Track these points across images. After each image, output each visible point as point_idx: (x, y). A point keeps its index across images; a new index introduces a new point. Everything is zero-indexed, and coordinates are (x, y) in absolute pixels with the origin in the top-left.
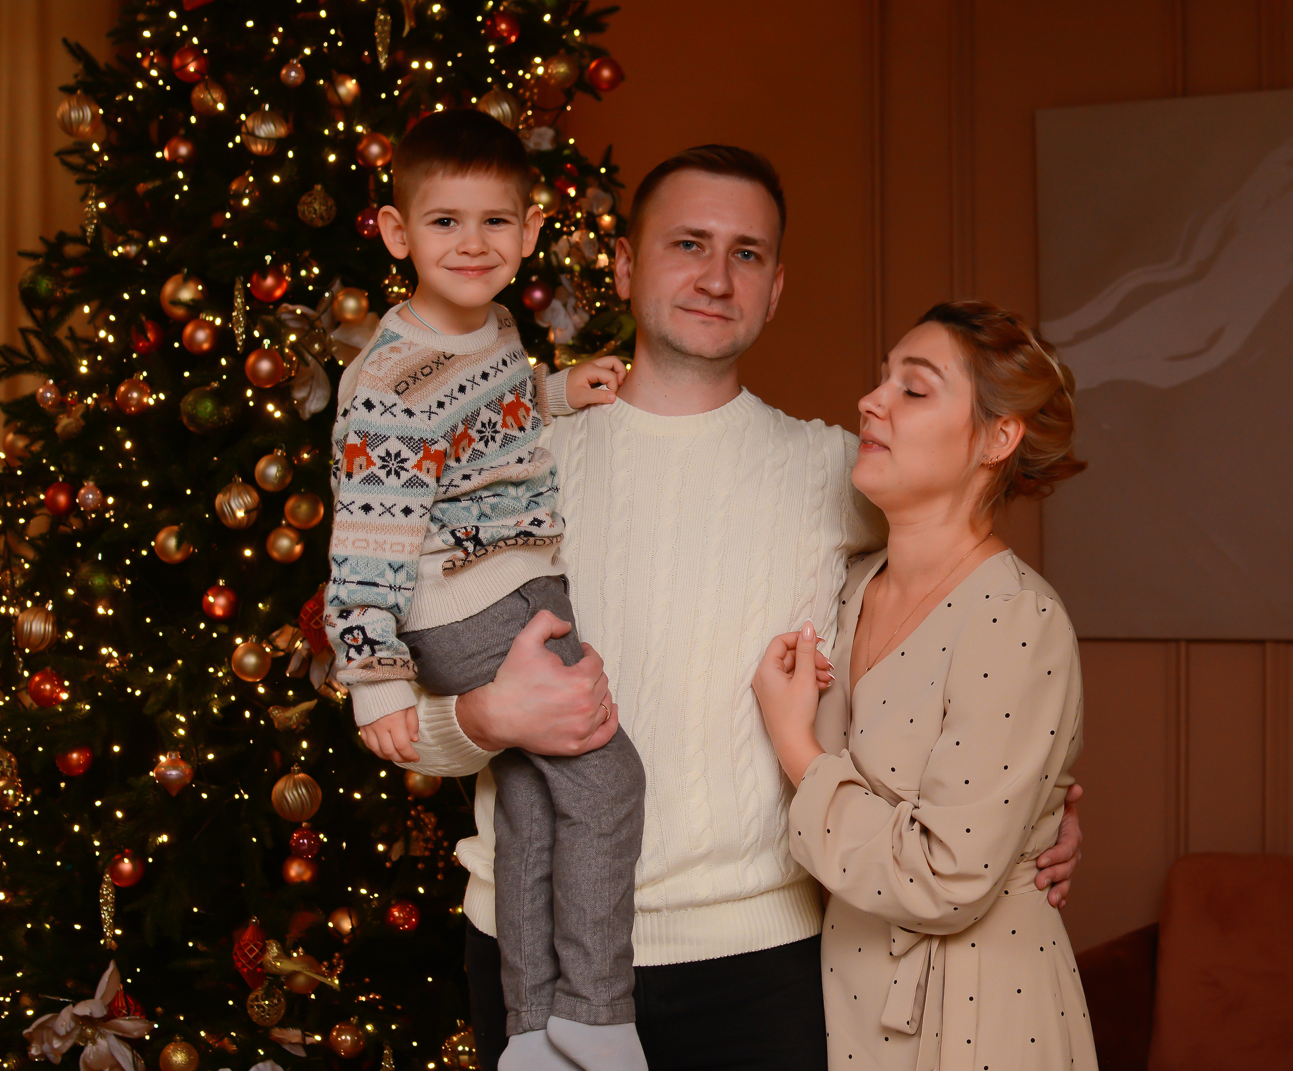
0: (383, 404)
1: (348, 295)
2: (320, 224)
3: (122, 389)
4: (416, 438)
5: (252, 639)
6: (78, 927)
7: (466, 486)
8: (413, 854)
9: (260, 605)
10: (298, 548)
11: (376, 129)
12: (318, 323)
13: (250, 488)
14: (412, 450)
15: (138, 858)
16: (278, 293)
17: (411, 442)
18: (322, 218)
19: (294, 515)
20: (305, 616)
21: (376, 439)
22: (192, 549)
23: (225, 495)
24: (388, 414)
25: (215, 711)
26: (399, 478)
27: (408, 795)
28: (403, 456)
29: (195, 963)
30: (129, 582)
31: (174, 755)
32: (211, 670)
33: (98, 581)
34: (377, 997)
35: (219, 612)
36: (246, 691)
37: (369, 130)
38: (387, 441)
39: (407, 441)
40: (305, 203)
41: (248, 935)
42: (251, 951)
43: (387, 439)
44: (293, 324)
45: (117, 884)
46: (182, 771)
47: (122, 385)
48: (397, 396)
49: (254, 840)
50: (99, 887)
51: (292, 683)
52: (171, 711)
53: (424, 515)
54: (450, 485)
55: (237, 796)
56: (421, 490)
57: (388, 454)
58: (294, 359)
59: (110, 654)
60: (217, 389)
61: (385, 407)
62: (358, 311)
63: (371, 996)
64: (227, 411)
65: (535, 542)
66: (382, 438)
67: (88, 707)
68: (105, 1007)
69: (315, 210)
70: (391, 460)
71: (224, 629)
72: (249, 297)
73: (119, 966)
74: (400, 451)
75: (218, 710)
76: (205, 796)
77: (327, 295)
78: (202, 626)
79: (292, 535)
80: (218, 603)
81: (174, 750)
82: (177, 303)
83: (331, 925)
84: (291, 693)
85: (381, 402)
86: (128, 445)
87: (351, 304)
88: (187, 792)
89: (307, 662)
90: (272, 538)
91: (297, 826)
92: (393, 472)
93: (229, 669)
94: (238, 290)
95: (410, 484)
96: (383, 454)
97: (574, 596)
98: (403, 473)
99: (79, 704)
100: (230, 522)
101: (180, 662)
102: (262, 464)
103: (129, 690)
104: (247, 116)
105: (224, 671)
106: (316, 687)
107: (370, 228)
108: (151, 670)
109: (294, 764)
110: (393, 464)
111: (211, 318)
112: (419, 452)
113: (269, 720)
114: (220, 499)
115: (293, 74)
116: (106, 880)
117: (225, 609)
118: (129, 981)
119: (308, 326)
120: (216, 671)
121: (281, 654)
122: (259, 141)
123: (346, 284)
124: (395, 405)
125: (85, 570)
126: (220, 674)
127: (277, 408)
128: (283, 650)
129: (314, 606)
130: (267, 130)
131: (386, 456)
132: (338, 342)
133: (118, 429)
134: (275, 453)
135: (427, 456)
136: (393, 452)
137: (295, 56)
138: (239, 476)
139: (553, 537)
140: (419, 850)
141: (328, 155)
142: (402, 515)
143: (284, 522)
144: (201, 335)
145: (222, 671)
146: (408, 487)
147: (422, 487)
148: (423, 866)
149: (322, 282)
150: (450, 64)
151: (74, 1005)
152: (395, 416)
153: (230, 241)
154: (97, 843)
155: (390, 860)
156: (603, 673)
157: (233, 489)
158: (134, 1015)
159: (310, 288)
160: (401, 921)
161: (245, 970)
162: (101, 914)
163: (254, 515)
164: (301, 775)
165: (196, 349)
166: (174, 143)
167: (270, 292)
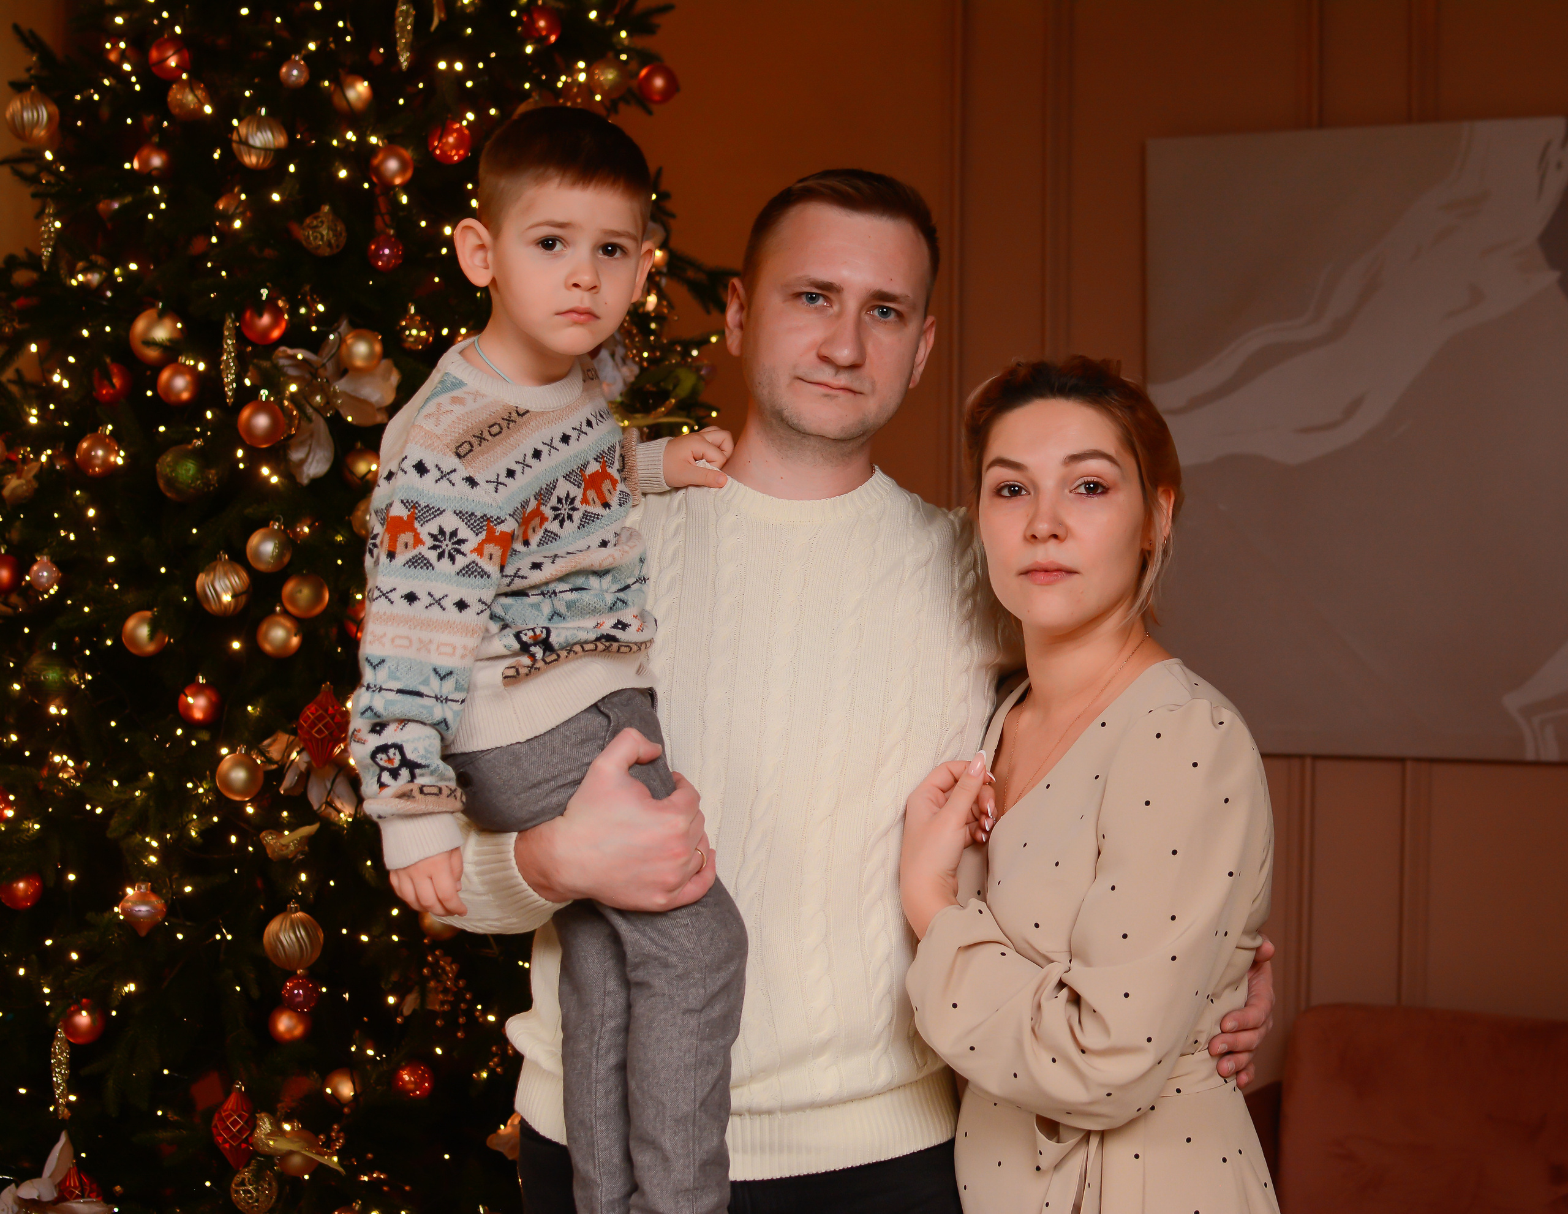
0: (439, 469)
1: (359, 338)
2: (327, 252)
3: (85, 445)
4: (479, 514)
5: (241, 750)
6: (22, 1091)
7: (536, 577)
8: (429, 1007)
9: (250, 708)
10: (295, 641)
11: (392, 141)
12: (321, 371)
13: (239, 567)
14: (472, 529)
15: (99, 1010)
16: (276, 334)
17: (471, 519)
18: (329, 244)
19: (293, 600)
20: (305, 722)
21: (427, 511)
22: (167, 640)
23: (208, 575)
24: (444, 482)
25: (193, 834)
26: (454, 563)
27: (424, 937)
28: (461, 535)
29: (164, 1135)
30: (89, 677)
31: (143, 887)
32: (190, 785)
33: (52, 675)
34: (382, 1177)
35: (198, 715)
36: (232, 812)
37: (386, 141)
38: (441, 516)
39: (466, 518)
40: (309, 227)
41: (231, 1103)
42: (234, 1123)
43: (441, 513)
44: (292, 372)
45: (71, 1040)
46: (154, 908)
47: (84, 442)
48: (457, 460)
49: (238, 989)
50: (50, 1044)
51: (288, 802)
52: (140, 834)
53: (482, 612)
54: (516, 575)
55: (218, 938)
56: (479, 581)
57: (442, 531)
58: (295, 413)
59: (65, 764)
60: (201, 448)
61: (442, 472)
62: (371, 355)
63: (375, 1175)
64: (212, 474)
65: (619, 649)
66: (436, 511)
67: (37, 826)
68: (56, 1186)
69: (322, 236)
70: (445, 540)
71: (205, 736)
72: (241, 337)
73: (71, 1139)
74: (457, 529)
75: (197, 833)
76: (180, 936)
77: (332, 337)
78: (179, 732)
79: (288, 624)
80: (197, 704)
81: (144, 881)
82: (151, 343)
83: (329, 1091)
84: (285, 814)
85: (437, 466)
86: (91, 513)
87: (361, 349)
88: (159, 932)
89: (304, 777)
90: (264, 627)
91: (290, 975)
92: (446, 555)
93: (212, 785)
94: (229, 329)
95: (467, 572)
96: (435, 532)
97: (664, 713)
98: (458, 557)
99: (26, 822)
100: (214, 607)
101: (151, 775)
102: (255, 539)
103: (88, 807)
104: (240, 121)
105: (205, 786)
106: (316, 807)
107: (385, 259)
108: (115, 783)
109: (291, 900)
110: (447, 545)
111: (192, 363)
112: (481, 532)
113: (260, 847)
114: (202, 580)
115: (295, 73)
116: (59, 1036)
117: (206, 711)
118: (83, 1155)
119: (309, 373)
120: (196, 787)
121: (274, 767)
122: (253, 151)
123: (354, 325)
124: (455, 470)
125: (36, 662)
126: (201, 791)
127: (274, 471)
128: (276, 763)
129: (317, 710)
130: (264, 138)
131: (439, 534)
132: (344, 394)
133: (78, 493)
134: (271, 527)
135: (491, 538)
136: (448, 530)
137: (297, 52)
138: (225, 553)
139: (642, 643)
140: (437, 1003)
141: (338, 170)
142: (455, 609)
143: (278, 609)
144: (181, 383)
145: (203, 787)
146: (464, 575)
147: (482, 577)
148: (443, 1023)
149: (327, 322)
150: (481, 65)
151: (17, 1186)
152: (453, 485)
153: (216, 270)
154: (47, 990)
155: (401, 1014)
156: (699, 812)
157: (218, 568)
158: (89, 1197)
159: (314, 329)
160: (411, 1086)
161: (227, 1146)
162: (52, 1077)
163: (243, 599)
164: (300, 914)
165: (173, 398)
166: (145, 152)
167: (265, 332)
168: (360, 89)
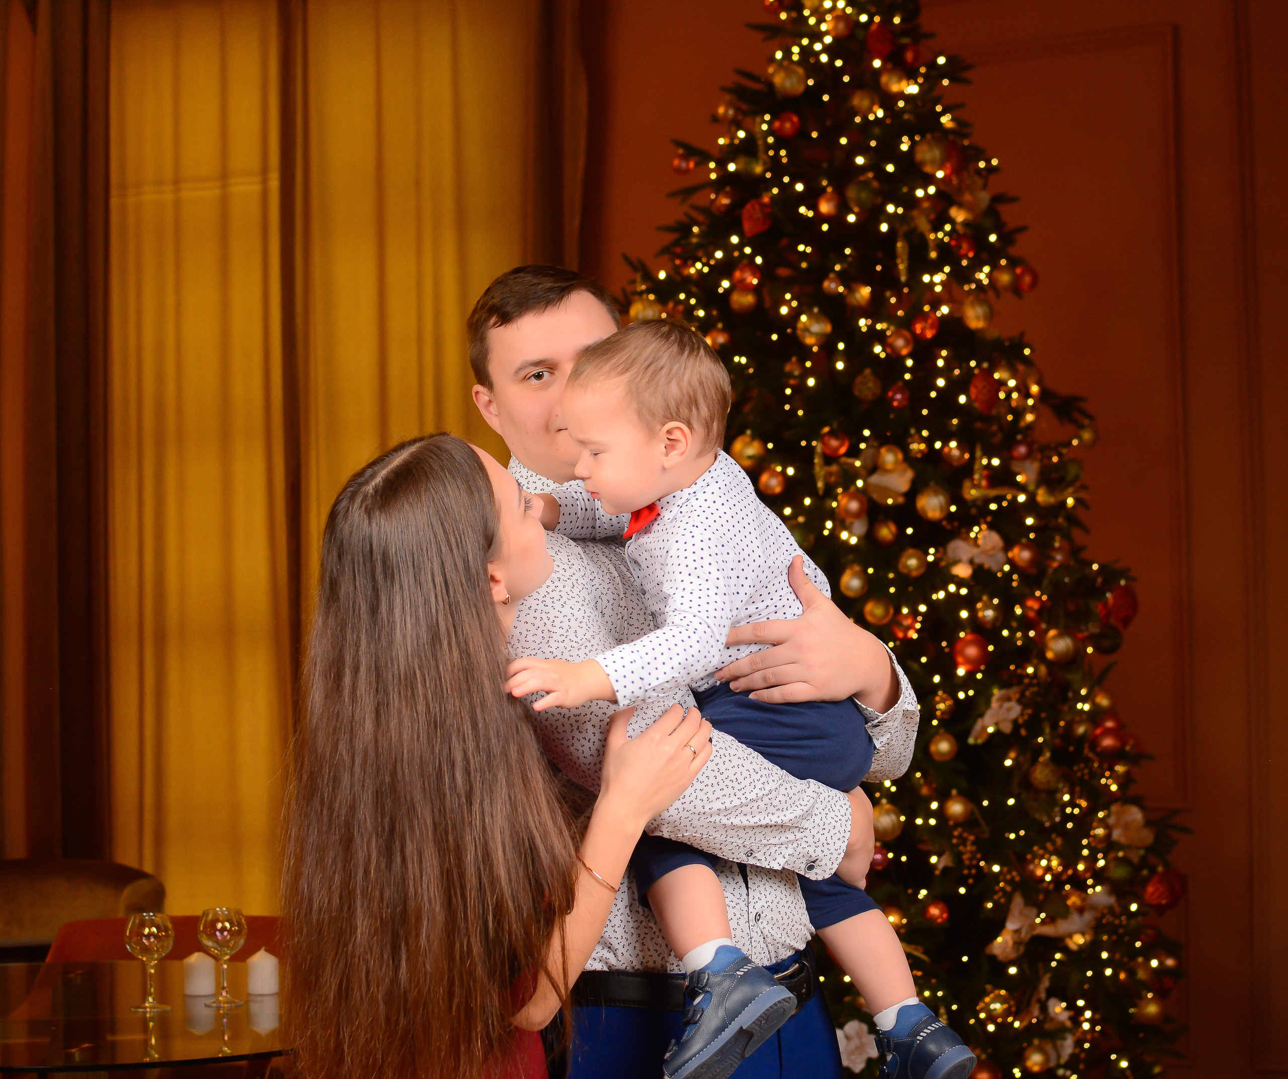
1: (889, 451)
2: (871, 399)
16: (843, 450)
19: (872, 614)
27: (949, 821)
34: (920, 973)
37: (896, 327)
60: (804, 522)
62: (896, 462)
64: (811, 538)
72: (823, 453)
87: (889, 457)
94: (819, 448)
102: (845, 578)
104: (804, 317)
107: (898, 401)
111: (781, 469)
115: (833, 285)
122: (810, 335)
127: (851, 535)
130: (819, 327)
134: (853, 569)
137: (830, 272)
144: (775, 481)
153: (794, 411)
155: (939, 868)
159: (863, 446)
160: (934, 916)
165: (769, 492)
166: (714, 334)
167: (837, 449)
168: (865, 291)
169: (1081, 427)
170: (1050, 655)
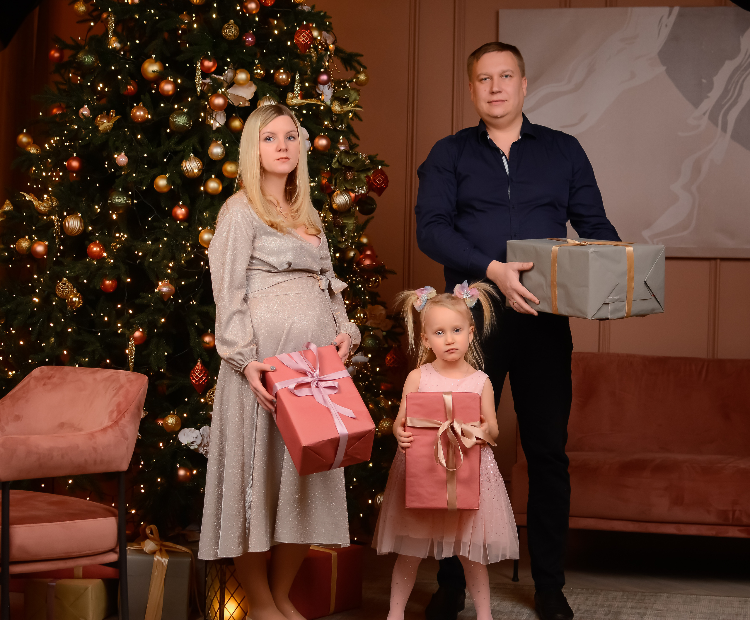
1: (241, 72)
2: (232, 38)
3: (135, 111)
5: (208, 228)
9: (204, 214)
10: (221, 188)
13: (198, 159)
15: (148, 329)
16: (213, 69)
18: (234, 35)
19: (227, 171)
22: (171, 186)
23: (186, 162)
25: (183, 262)
30: (136, 202)
31: (166, 281)
32: (183, 242)
33: (119, 200)
35: (181, 216)
36: (200, 253)
40: (227, 28)
42: (200, 374)
45: (136, 342)
46: (173, 288)
47: (133, 109)
49: (197, 324)
52: (166, 261)
55: (191, 303)
60: (187, 112)
62: (246, 80)
67: (112, 261)
69: (232, 32)
71: (186, 224)
76: (180, 301)
79: (218, 181)
80: (181, 212)
81: (166, 279)
86: (139, 136)
87: (242, 76)
90: (209, 182)
94: (199, 66)
99: (109, 259)
100: (190, 174)
101: (165, 239)
102: (211, 147)
103: (136, 252)
105: (190, 243)
107: (249, 42)
108: (149, 242)
111: (173, 80)
114: (184, 163)
116: (131, 340)
117: (183, 215)
120: (186, 243)
126: (188, 244)
132: (232, 94)
133: (126, 130)
134: (218, 142)
138: (193, 153)
143: (213, 176)
144: (168, 87)
154: (119, 325)
157: (190, 158)
159: (226, 68)
161: (197, 383)
163: (201, 172)
165: (166, 93)
167: (210, 68)
169: (359, 72)
170: (334, 206)
